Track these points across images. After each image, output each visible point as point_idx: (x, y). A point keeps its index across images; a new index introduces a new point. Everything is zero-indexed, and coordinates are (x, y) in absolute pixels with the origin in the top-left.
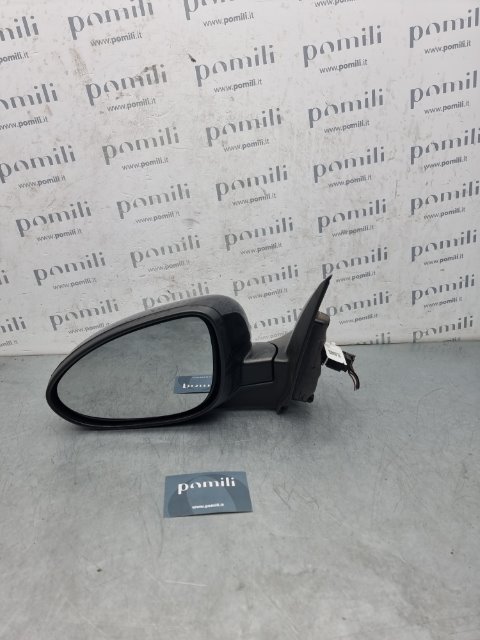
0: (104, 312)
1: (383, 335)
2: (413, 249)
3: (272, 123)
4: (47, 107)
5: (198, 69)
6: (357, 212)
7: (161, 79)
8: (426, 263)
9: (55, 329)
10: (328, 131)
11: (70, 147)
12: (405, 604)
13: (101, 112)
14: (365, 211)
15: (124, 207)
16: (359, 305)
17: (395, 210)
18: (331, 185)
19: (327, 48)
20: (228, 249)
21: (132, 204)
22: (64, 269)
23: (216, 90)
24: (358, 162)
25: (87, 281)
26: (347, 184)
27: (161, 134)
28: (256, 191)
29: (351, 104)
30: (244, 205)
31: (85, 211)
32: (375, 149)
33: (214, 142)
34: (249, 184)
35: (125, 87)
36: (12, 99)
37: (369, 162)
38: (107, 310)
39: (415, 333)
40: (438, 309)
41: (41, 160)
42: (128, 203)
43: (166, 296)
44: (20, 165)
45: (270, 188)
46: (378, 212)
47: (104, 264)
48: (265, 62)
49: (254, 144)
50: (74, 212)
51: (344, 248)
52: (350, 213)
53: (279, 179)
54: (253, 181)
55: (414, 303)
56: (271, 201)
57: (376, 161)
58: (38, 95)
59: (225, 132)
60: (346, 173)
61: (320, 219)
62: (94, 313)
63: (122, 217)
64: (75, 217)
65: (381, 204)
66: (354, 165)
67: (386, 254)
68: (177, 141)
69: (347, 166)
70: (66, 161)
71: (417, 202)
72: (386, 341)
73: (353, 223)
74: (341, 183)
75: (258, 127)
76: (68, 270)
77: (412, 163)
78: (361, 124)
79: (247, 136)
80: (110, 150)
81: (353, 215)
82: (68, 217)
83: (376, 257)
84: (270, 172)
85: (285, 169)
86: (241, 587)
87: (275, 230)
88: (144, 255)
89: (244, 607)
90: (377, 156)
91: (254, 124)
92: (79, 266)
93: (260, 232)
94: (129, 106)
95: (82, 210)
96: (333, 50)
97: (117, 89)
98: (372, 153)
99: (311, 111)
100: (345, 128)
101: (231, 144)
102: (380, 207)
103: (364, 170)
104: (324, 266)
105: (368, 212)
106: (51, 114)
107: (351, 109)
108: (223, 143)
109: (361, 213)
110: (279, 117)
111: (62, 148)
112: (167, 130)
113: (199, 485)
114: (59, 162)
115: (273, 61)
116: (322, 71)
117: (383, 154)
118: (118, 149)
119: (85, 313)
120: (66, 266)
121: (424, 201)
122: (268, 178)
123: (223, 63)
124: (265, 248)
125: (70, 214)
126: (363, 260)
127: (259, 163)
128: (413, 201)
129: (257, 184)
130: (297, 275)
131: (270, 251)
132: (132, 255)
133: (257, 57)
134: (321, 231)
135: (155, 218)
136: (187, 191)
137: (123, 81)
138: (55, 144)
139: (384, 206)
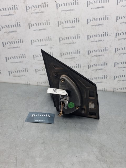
0: (24, 72)
1: (104, 88)
2: (115, 63)
3: (77, 22)
4: (15, 11)
5: (57, 4)
6: (99, 50)
7: (46, 6)
8: (118, 68)
9: (10, 75)
10: (92, 26)
11: (19, 23)
12: (99, 155)
13: (29, 14)
14: (101, 50)
15: (33, 41)
16: (98, 78)
17: (110, 51)
18: (92, 42)
19: (93, 2)
20: (61, 57)
21: (35, 41)
22: (14, 57)
23: (62, 11)
24: (100, 36)
25: (20, 62)
26: (97, 42)
27: (45, 22)
28: (70, 41)
29: (99, 19)
30: (67, 44)
31: (22, 42)
32: (105, 32)
33: (60, 26)
34: (69, 39)
35: (36, 7)
36: (6, 8)
37: (103, 36)
38: (25, 71)
39: (114, 89)
40: (121, 82)
41: (11, 26)
42: (34, 41)
43: (42, 69)
44: (5, 26)
45: (75, 40)
46: (105, 51)
47: (25, 57)
48: (76, 4)
49: (71, 27)
50: (19, 41)
51: (95, 60)
52: (97, 50)
53: (77, 38)
54: (70, 38)
55: (114, 80)
56: (75, 44)
57: (105, 36)
58: (13, 8)
59: (63, 23)
60: (97, 39)
61: (88, 51)
62: (21, 72)
63: (32, 44)
64: (19, 43)
65: (106, 49)
66: (99, 36)
67: (107, 64)
68: (49, 24)
69: (97, 36)
70: (18, 27)
71: (117, 49)
72: (105, 90)
73: (98, 53)
74: (95, 41)
75: (72, 22)
76: (15, 58)
77: (116, 37)
78: (102, 25)
79: (69, 25)
80: (30, 25)
81: (98, 51)
82: (17, 43)
83: (104, 64)
84: (75, 36)
85: (79, 35)
86: (43, 143)
87: (75, 53)
88: (37, 56)
89: (43, 149)
90: (106, 34)
91: (71, 21)
92: (18, 57)
93: (71, 53)
94: (37, 13)
95: (21, 41)
96: (95, 3)
97: (34, 8)
98: (104, 33)
99: (88, 19)
100: (97, 25)
101: (64, 27)
102: (106, 50)
103: (102, 38)
104: (88, 65)
105: (102, 50)
106: (15, 13)
107: (99, 20)
108: (62, 26)
109: (100, 51)
110: (79, 20)
111: (17, 23)
112: (47, 21)
113: (39, 115)
114: (16, 27)
115: (78, 4)
116: (92, 8)
117: (107, 34)
118: (33, 25)
119: (19, 72)
120: (15, 57)
121: (119, 49)
122: (74, 37)
123: (64, 3)
124: (72, 58)
125: (18, 42)
126: (100, 65)
127: (72, 33)
128: (116, 49)
129: (71, 39)
130: (80, 67)
131: (73, 59)
132: (34, 56)
133: (74, 3)
134: (88, 55)
135: (41, 46)
136: (51, 39)
137: (36, 6)
138: (16, 22)
139: (107, 49)
